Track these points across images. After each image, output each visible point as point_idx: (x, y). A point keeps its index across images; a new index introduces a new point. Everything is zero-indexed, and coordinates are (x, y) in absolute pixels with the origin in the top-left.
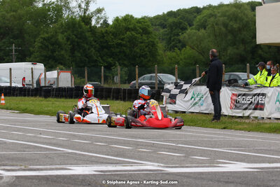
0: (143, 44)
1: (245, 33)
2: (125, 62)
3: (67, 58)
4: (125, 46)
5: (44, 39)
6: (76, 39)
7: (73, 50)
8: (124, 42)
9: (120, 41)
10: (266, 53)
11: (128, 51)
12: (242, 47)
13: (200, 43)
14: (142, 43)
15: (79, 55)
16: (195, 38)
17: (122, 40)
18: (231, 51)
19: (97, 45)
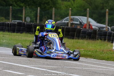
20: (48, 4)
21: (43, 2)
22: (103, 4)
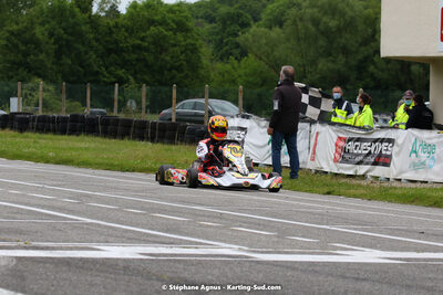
0: (176, 49)
1: (348, 36)
2: (146, 78)
3: (49, 66)
4: (146, 49)
5: (12, 33)
6: (65, 36)
7: (58, 54)
8: (146, 44)
9: (138, 42)
10: (382, 71)
11: (150, 58)
12: (341, 59)
13: (273, 51)
14: (175, 45)
15: (69, 62)
16: (264, 41)
17: (143, 39)
18: (324, 65)
19: (101, 47)
20: (179, 69)
21: (168, 66)
22: (304, 66)
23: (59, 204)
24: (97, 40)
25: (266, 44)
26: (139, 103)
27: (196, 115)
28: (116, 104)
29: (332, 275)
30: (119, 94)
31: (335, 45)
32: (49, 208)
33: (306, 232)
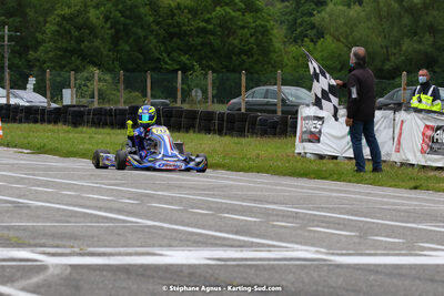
0: (245, 31)
1: (436, 13)
2: (212, 63)
3: (105, 53)
4: (212, 33)
6: (122, 20)
7: (115, 40)
8: (211, 27)
9: (203, 24)
11: (217, 43)
12: (429, 39)
13: (352, 31)
14: (243, 27)
15: (128, 48)
16: (342, 21)
17: (208, 21)
18: (408, 45)
19: (162, 32)
21: (237, 50)
23: (117, 206)
24: (158, 24)
25: (345, 24)
26: (205, 92)
27: (268, 104)
28: (179, 94)
29: (419, 279)
30: (183, 83)
31: (421, 23)
32: (106, 210)
33: (391, 232)
